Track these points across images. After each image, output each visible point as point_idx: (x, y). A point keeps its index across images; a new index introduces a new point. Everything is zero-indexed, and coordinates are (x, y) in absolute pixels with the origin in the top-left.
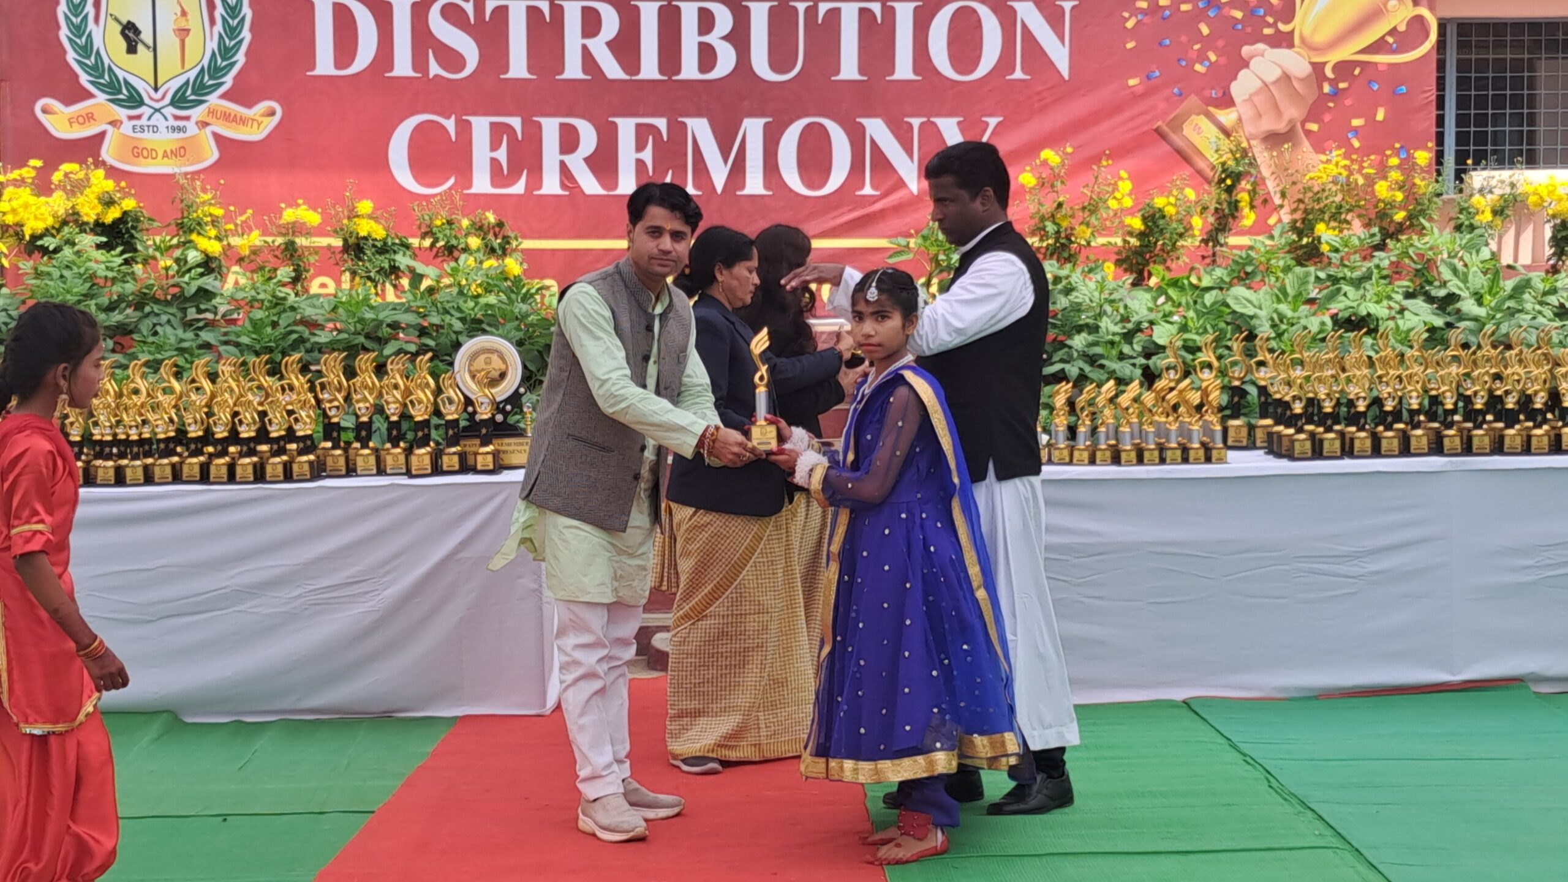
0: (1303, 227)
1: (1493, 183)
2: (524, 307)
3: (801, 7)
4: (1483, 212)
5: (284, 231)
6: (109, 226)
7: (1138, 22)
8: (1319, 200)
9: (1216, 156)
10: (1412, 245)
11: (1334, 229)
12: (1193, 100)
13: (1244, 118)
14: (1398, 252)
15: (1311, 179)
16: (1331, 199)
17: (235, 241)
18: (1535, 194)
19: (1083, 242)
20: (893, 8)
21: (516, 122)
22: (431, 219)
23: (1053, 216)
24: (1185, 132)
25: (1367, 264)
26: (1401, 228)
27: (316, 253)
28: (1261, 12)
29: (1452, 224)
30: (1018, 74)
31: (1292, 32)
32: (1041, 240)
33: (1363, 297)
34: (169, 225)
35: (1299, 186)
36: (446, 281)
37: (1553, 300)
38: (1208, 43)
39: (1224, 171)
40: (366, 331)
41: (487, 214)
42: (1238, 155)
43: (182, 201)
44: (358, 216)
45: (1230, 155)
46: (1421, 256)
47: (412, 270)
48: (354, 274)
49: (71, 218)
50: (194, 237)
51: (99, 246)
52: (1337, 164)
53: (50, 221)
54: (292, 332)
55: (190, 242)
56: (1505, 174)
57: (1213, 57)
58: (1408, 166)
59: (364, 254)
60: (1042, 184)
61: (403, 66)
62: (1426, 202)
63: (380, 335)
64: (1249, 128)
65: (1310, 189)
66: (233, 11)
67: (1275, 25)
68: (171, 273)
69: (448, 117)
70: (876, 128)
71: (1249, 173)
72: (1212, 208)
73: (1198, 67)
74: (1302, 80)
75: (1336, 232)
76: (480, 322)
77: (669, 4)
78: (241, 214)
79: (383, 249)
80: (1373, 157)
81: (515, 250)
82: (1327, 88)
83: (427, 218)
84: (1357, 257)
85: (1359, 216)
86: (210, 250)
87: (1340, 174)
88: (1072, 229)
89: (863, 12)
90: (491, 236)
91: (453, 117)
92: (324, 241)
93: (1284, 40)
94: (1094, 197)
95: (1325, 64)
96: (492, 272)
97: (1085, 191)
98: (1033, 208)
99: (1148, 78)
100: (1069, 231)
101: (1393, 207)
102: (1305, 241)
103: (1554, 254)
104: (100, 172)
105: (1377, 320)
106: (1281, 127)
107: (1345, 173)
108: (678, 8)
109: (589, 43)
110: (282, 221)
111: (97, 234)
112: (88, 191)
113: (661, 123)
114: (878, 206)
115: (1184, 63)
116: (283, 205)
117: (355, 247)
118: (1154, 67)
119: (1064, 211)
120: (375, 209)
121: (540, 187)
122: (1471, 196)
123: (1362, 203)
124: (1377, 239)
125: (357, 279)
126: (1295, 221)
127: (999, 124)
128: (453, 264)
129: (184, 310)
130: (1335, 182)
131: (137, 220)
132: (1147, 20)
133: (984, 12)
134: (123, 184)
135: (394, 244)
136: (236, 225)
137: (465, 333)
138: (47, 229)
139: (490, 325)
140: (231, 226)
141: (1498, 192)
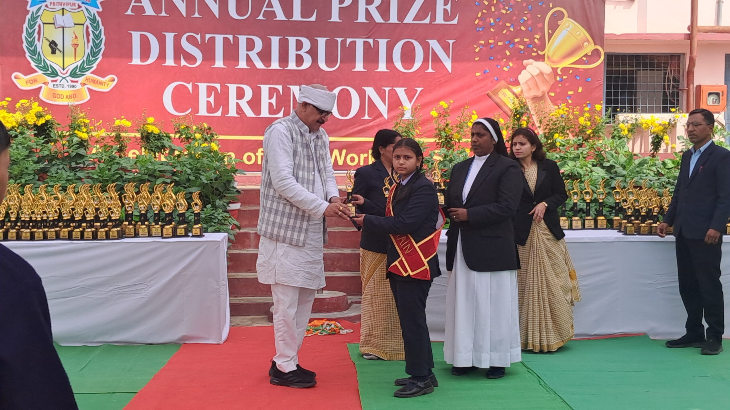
0: (549, 136)
1: (628, 118)
2: (219, 164)
3: (339, 40)
4: (624, 130)
5: (116, 130)
6: (40, 126)
7: (480, 49)
8: (556, 124)
9: (513, 105)
10: (595, 144)
11: (562, 136)
12: (503, 83)
13: (524, 90)
14: (588, 147)
15: (553, 115)
16: (561, 124)
17: (94, 134)
18: (646, 123)
19: (457, 141)
20: (378, 41)
21: (218, 86)
22: (179, 126)
23: (444, 129)
24: (499, 96)
25: (577, 152)
26: (589, 137)
27: (130, 140)
28: (532, 46)
29: (611, 136)
30: (430, 70)
31: (544, 55)
32: (439, 139)
33: (575, 166)
34: (66, 127)
35: (547, 119)
36: (186, 153)
37: (654, 168)
38: (509, 59)
39: (516, 112)
40: (150, 173)
41: (204, 124)
42: (522, 105)
43: (71, 116)
44: (147, 124)
45: (518, 105)
46: (599, 149)
47: (170, 147)
48: (145, 148)
49: (24, 123)
50: (76, 132)
51: (35, 135)
52: (563, 110)
53: (14, 124)
54: (118, 173)
55: (75, 133)
56: (633, 115)
57: (511, 65)
58: (592, 111)
59: (149, 139)
60: (440, 116)
61: (170, 62)
62: (600, 127)
63: (155, 175)
64: (526, 95)
65: (552, 119)
66: (97, 37)
67: (537, 52)
68: (66, 147)
69: (189, 83)
70: (370, 91)
71: (526, 112)
72: (511, 128)
73: (505, 69)
74: (548, 75)
75: (563, 137)
76: (199, 170)
77: (284, 37)
78: (97, 123)
79: (159, 138)
80: (578, 107)
81: (216, 139)
82: (558, 79)
83: (177, 125)
84: (573, 148)
85: (572, 132)
86: (83, 137)
87: (565, 114)
88: (452, 134)
89: (365, 42)
90: (205, 134)
91: (191, 83)
92: (133, 135)
93: (540, 58)
94: (462, 121)
95: (557, 68)
96: (205, 149)
97: (459, 119)
98: (435, 127)
99: (484, 73)
100: (451, 136)
101: (586, 128)
102: (549, 141)
103: (653, 149)
104: (36, 104)
105: (581, 175)
106: (539, 94)
107: (566, 113)
108: (288, 39)
109: (249, 53)
110: (114, 125)
111: (35, 130)
112: (30, 111)
113: (280, 88)
114: (371, 124)
115: (499, 67)
116: (115, 119)
117: (147, 137)
118: (487, 68)
119: (449, 127)
120: (155, 121)
121: (228, 114)
122: (619, 124)
123: (573, 126)
124: (580, 142)
125: (147, 150)
126: (545, 134)
127: (422, 90)
128: (188, 145)
129: (71, 162)
130: (562, 117)
131: (53, 124)
132: (484, 49)
133: (416, 44)
134: (46, 109)
135: (164, 136)
136: (95, 127)
137: (192, 175)
138: (13, 127)
139: (203, 171)
140: (92, 127)
141: (630, 122)
